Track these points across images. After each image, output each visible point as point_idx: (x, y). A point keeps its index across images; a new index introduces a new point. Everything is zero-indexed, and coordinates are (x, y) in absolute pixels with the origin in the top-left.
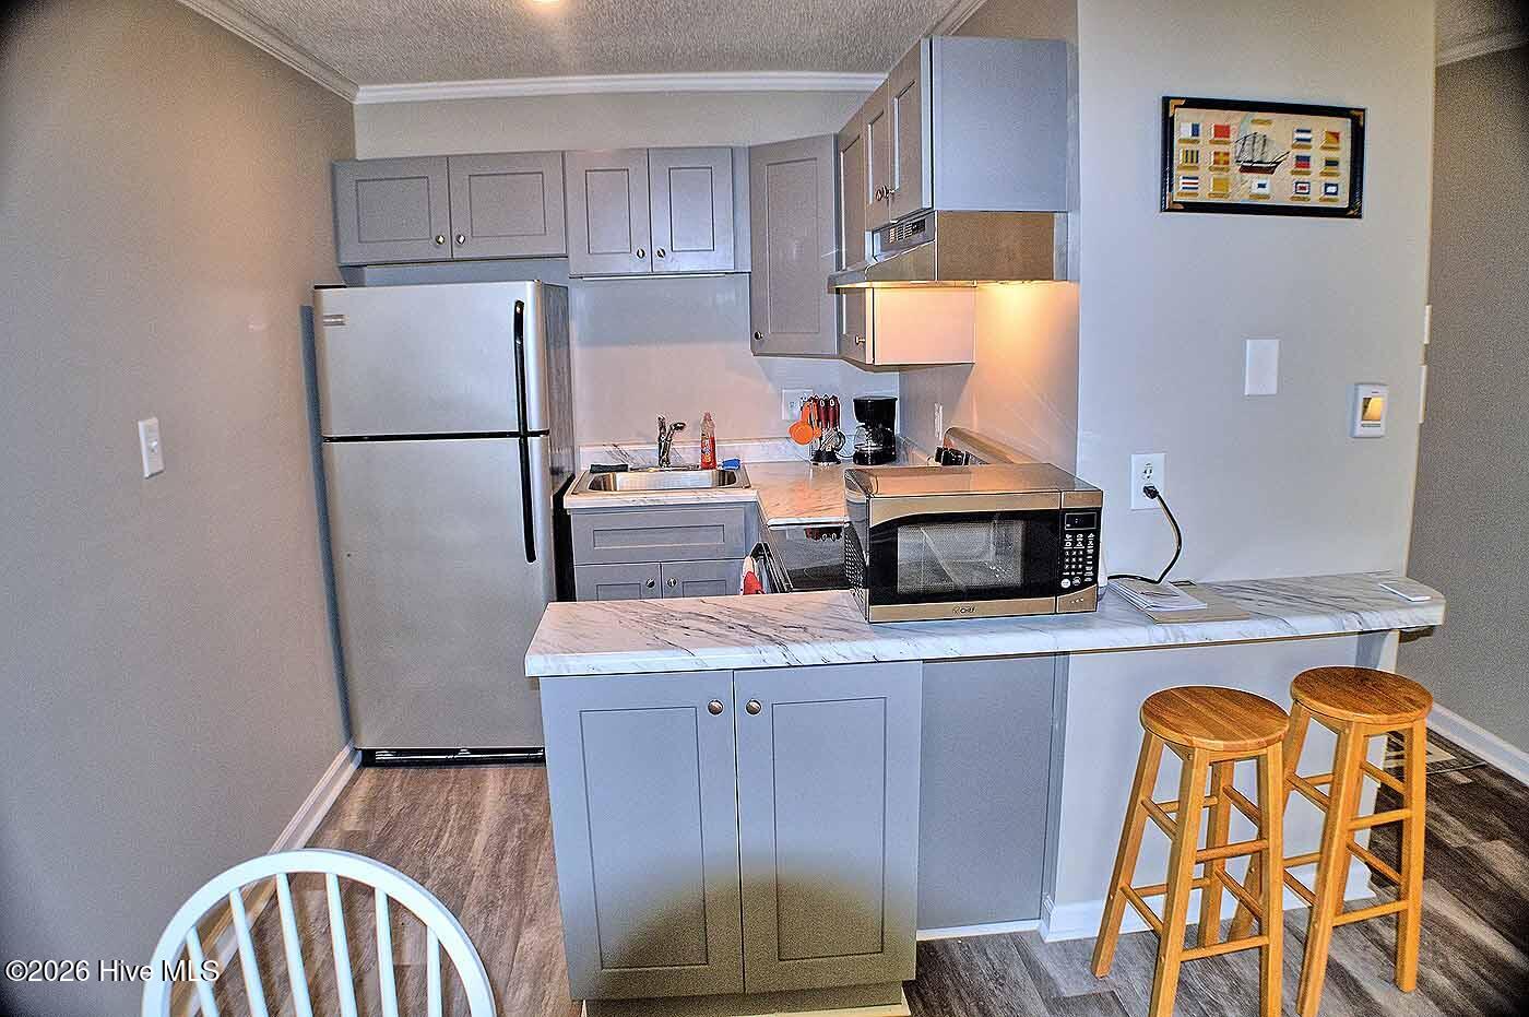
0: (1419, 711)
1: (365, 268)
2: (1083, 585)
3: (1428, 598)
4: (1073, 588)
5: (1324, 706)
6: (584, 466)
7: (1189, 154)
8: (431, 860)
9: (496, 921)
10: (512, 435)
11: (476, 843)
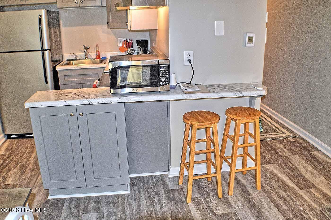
0: (255, 117)
1: (5, 7)
2: (166, 84)
3: (262, 88)
4: (163, 85)
5: (231, 115)
6: (65, 59)
8: (20, 160)
9: (33, 173)
10: (40, 50)
11: (32, 156)
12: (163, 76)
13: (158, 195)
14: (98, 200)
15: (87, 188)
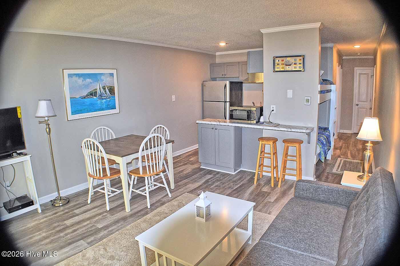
2: (254, 120)
7: (278, 64)
10: (223, 102)
12: (253, 116)
14: (219, 173)
15: (215, 165)
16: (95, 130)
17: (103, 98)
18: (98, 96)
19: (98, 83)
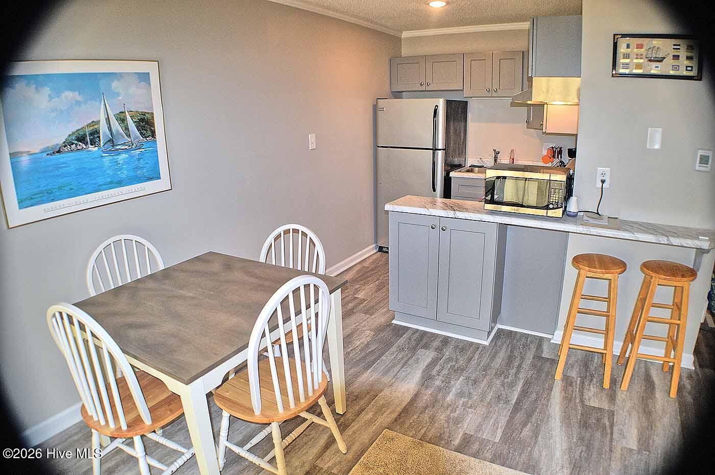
1: (404, 93)
3: (708, 238)
4: (553, 209)
6: (468, 165)
7: (625, 55)
10: (431, 149)
12: (555, 196)
13: (523, 359)
14: (446, 341)
15: (436, 321)
16: (100, 248)
17: (118, 147)
18: (102, 144)
19: (103, 103)
